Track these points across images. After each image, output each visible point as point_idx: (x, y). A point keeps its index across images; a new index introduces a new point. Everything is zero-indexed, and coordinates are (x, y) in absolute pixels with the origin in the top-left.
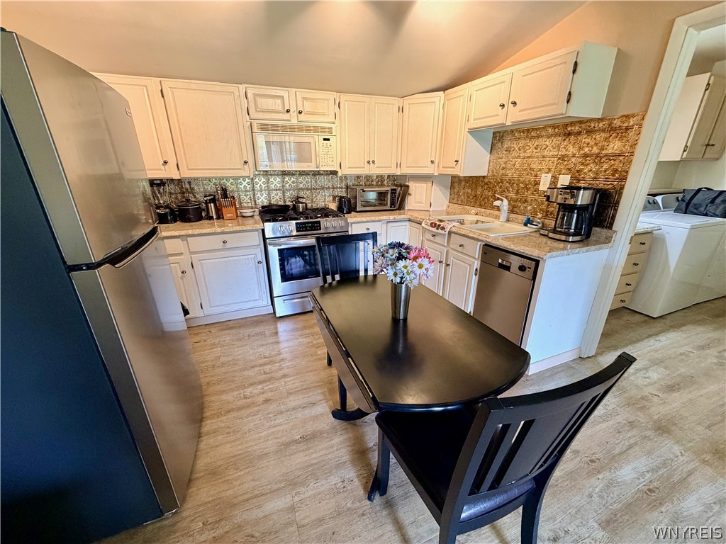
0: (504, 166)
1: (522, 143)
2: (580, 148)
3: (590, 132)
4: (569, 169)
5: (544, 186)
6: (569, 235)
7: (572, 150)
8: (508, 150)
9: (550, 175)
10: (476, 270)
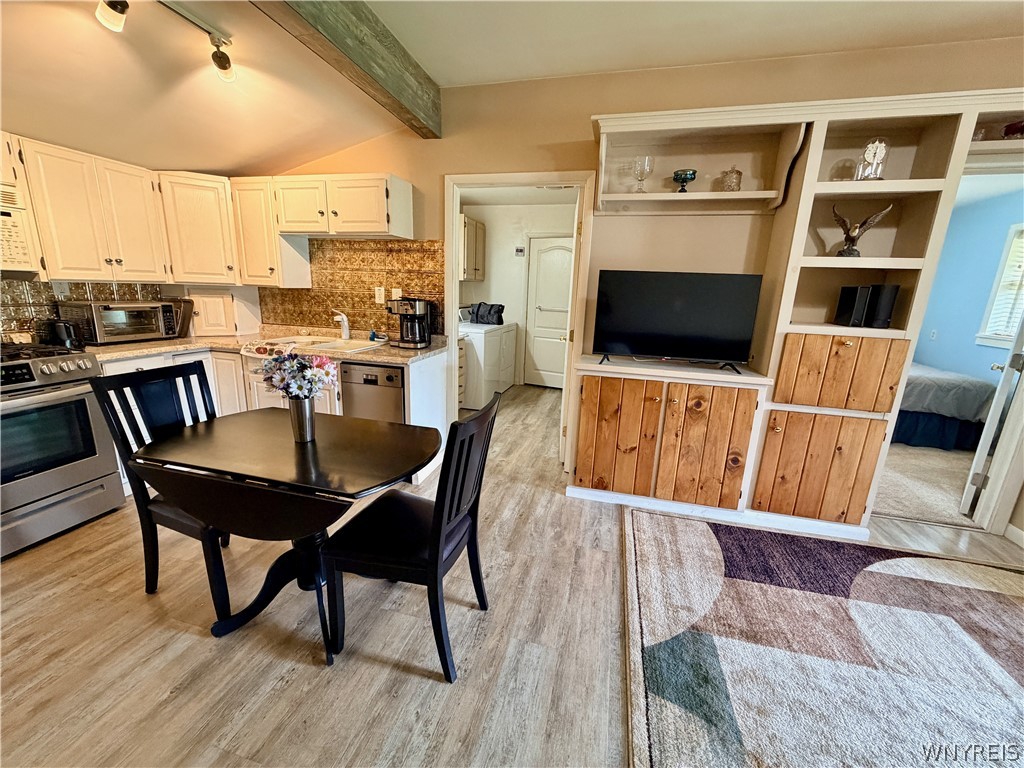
0: (331, 277)
1: (346, 254)
2: (404, 265)
3: (408, 251)
4: (398, 283)
5: (380, 299)
6: (416, 343)
7: (397, 266)
8: (332, 261)
9: (383, 289)
10: (338, 393)
